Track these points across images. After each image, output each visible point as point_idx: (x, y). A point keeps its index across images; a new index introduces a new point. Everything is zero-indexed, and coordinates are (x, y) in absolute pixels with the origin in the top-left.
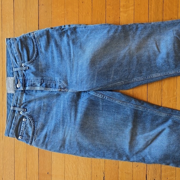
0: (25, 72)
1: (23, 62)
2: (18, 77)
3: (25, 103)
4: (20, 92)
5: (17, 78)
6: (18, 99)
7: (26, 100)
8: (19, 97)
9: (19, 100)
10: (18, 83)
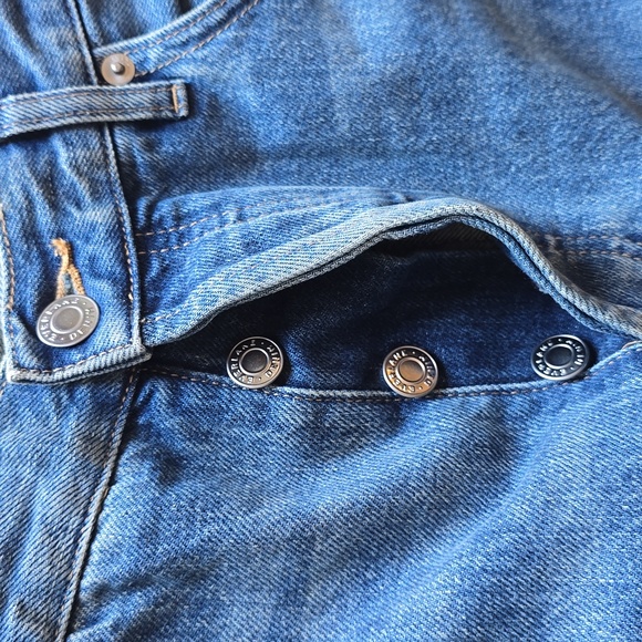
0: (150, 147)
1: (113, 29)
2: (44, 216)
3: (136, 583)
4: (72, 425)
5: (31, 234)
6: (24, 520)
7: (149, 535)
8: (42, 493)
9: (35, 537)
10: (47, 295)
